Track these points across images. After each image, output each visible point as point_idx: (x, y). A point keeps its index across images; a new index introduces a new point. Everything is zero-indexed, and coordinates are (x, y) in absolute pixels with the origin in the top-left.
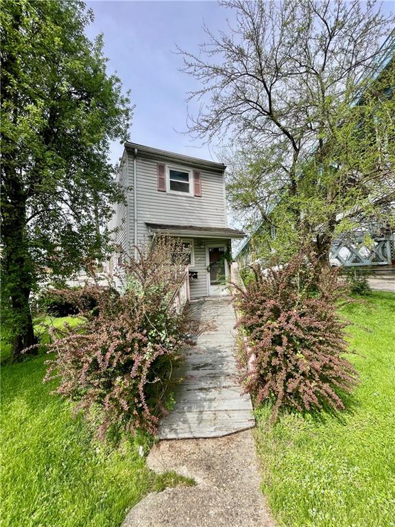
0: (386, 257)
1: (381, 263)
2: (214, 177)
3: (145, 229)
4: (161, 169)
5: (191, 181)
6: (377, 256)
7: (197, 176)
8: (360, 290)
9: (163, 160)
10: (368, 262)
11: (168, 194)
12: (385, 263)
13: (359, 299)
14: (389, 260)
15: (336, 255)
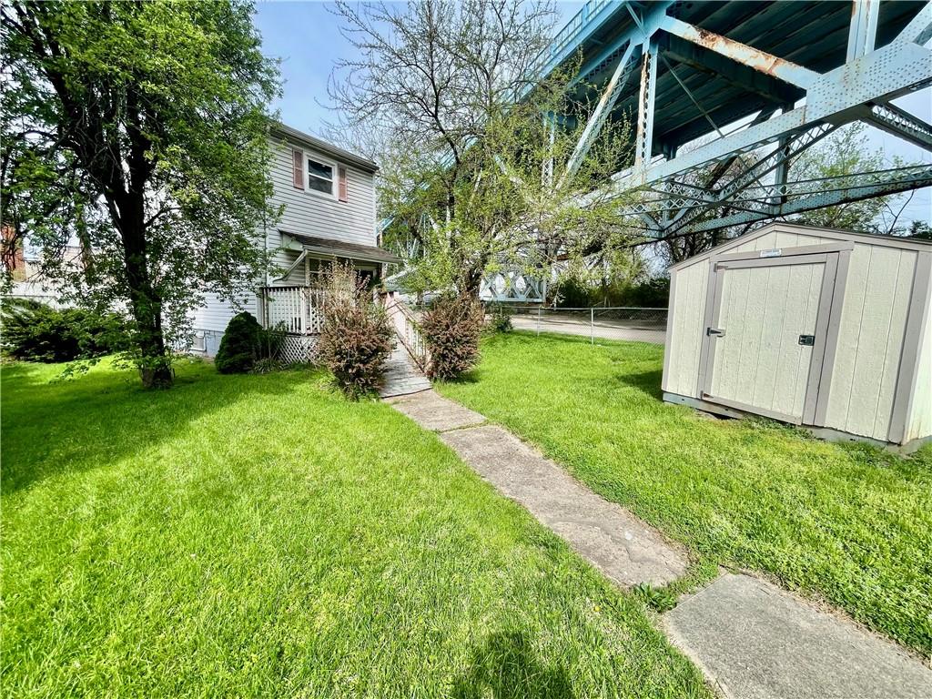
0: (541, 293)
1: (535, 300)
2: (362, 178)
3: (279, 238)
4: (298, 156)
5: (335, 179)
6: (533, 291)
7: (342, 173)
8: (503, 328)
9: (302, 145)
10: (522, 298)
11: (305, 194)
12: (539, 300)
13: (500, 337)
14: (544, 298)
15: (489, 286)
